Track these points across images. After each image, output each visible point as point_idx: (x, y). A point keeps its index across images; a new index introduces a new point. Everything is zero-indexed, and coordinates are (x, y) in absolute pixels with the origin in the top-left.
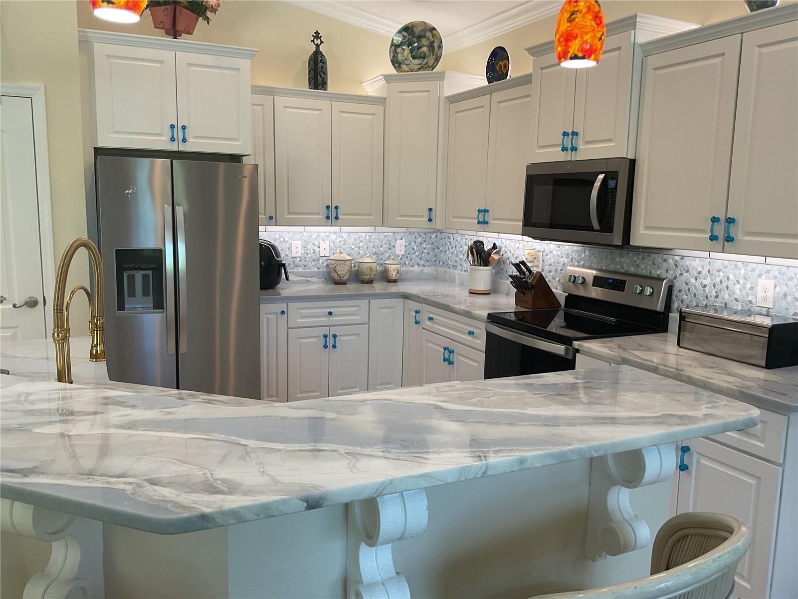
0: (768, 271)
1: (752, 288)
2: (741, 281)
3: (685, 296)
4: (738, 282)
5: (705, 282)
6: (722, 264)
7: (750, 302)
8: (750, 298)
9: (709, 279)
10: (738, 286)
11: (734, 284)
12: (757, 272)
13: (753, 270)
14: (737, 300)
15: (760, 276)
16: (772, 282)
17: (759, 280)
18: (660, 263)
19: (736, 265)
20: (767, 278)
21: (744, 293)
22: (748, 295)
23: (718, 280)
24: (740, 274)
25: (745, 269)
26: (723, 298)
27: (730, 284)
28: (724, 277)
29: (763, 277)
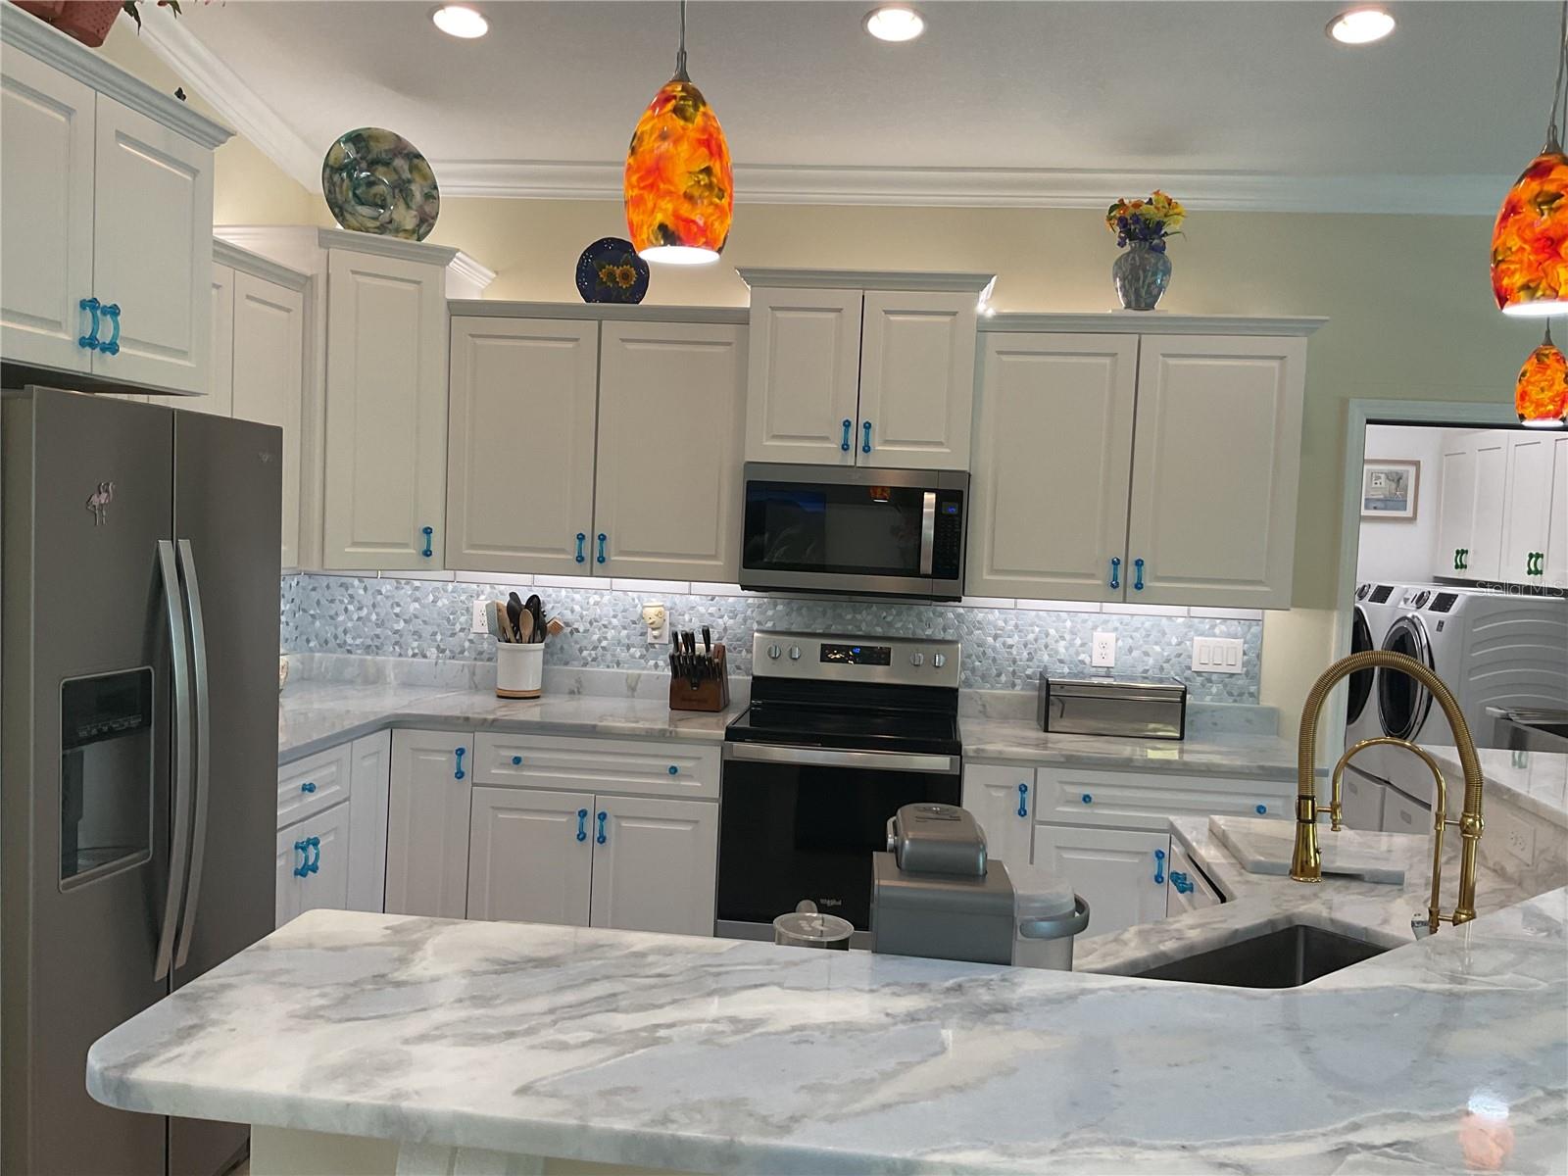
0: (1106, 622)
1: (1083, 645)
2: (1068, 637)
3: (977, 663)
4: (1063, 638)
5: (1010, 641)
6: (1037, 616)
7: (1082, 662)
8: (1082, 657)
9: (1016, 637)
10: (1062, 643)
11: (1057, 641)
12: (1090, 624)
13: (1085, 621)
14: (1061, 661)
15: (1095, 628)
16: (1114, 635)
17: (1095, 634)
18: (930, 619)
19: (1059, 618)
20: (1104, 630)
21: (1072, 651)
22: (1078, 654)
23: (1031, 637)
24: (1065, 628)
25: (1072, 621)
26: (1040, 661)
27: (1049, 640)
28: (1040, 632)
29: (1099, 629)
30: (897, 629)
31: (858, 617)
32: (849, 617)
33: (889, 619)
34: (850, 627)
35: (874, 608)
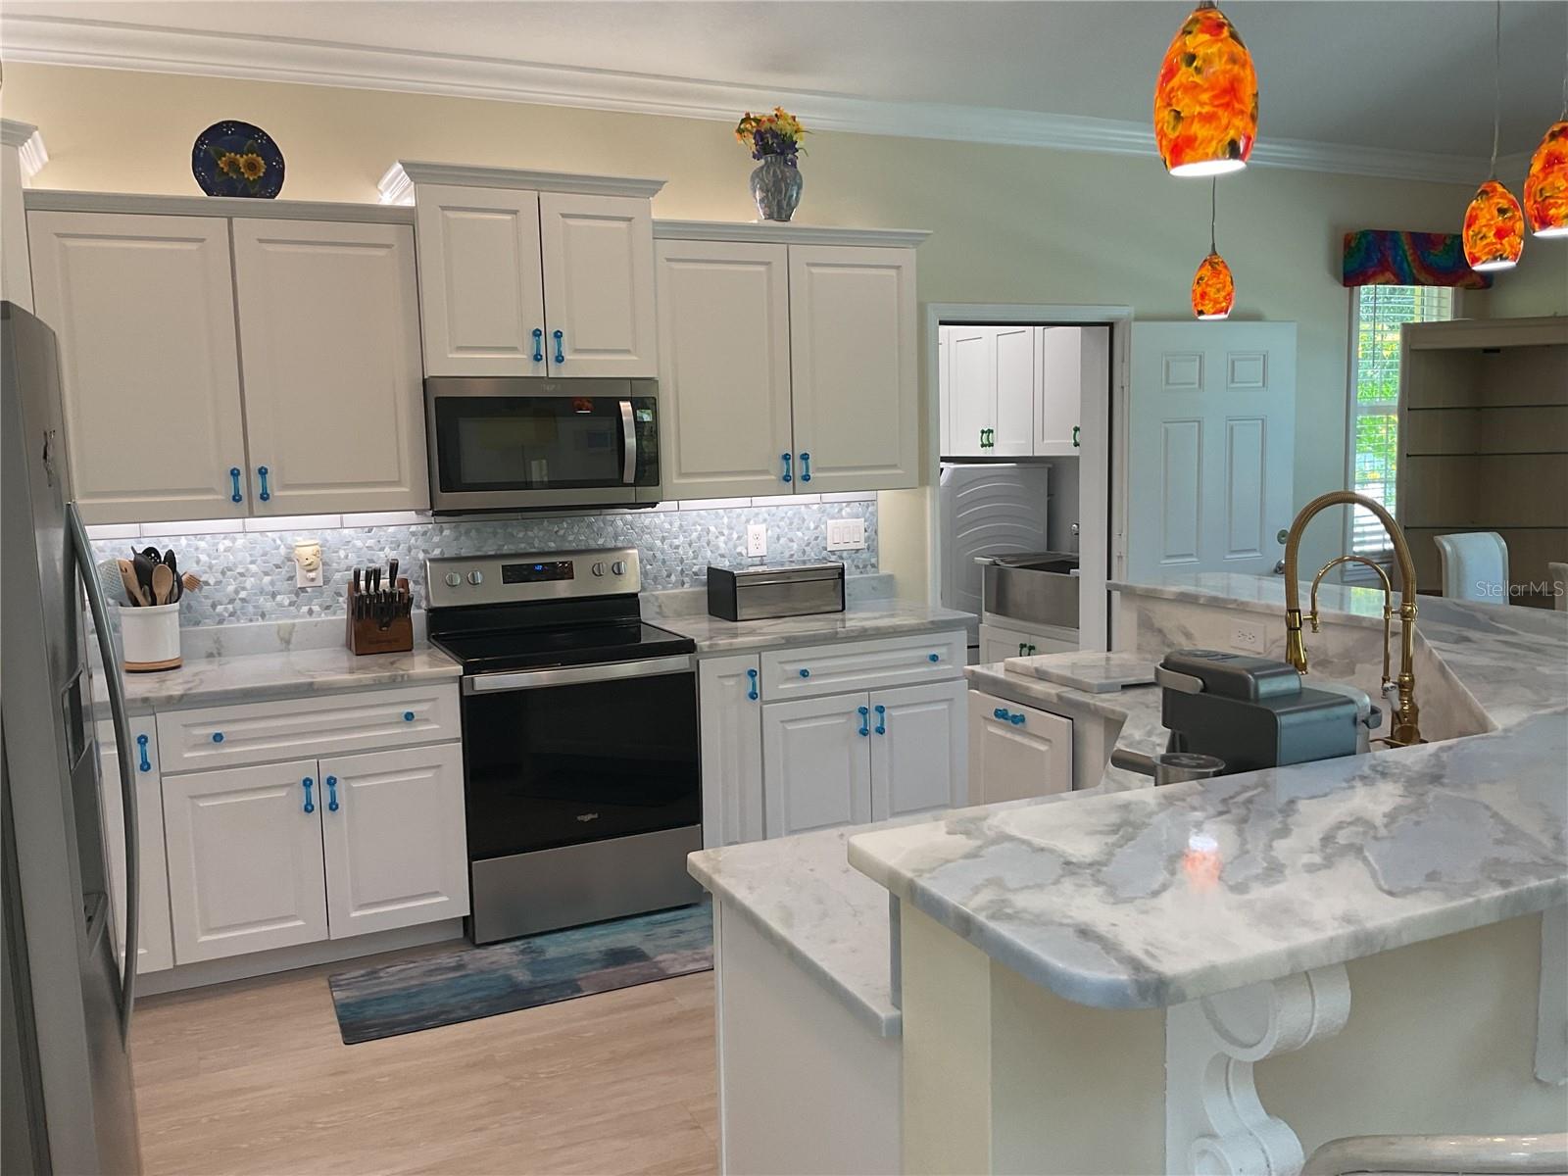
0: (757, 514)
1: (739, 538)
2: (726, 532)
3: (649, 567)
4: (722, 534)
5: (676, 542)
6: (698, 515)
7: (740, 554)
8: (738, 550)
9: (681, 538)
10: (722, 538)
11: (717, 537)
12: (743, 518)
13: (739, 516)
14: (722, 556)
15: (748, 521)
16: (764, 526)
17: (748, 526)
18: (599, 528)
19: (717, 514)
20: (755, 523)
21: (731, 545)
22: (735, 547)
23: (695, 535)
24: (723, 523)
25: (729, 517)
26: (704, 558)
27: (711, 537)
28: (702, 530)
29: (752, 522)
30: (570, 542)
31: (530, 534)
32: (521, 535)
33: (561, 532)
34: (523, 545)
35: (546, 523)
